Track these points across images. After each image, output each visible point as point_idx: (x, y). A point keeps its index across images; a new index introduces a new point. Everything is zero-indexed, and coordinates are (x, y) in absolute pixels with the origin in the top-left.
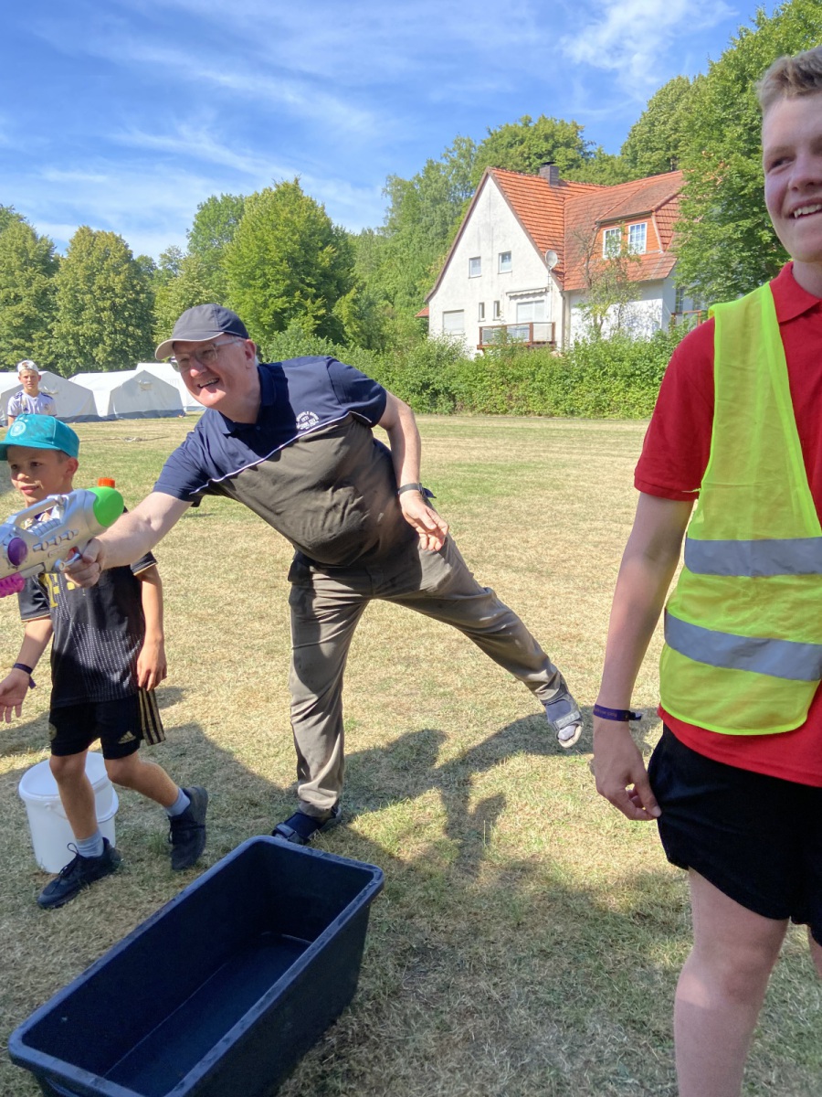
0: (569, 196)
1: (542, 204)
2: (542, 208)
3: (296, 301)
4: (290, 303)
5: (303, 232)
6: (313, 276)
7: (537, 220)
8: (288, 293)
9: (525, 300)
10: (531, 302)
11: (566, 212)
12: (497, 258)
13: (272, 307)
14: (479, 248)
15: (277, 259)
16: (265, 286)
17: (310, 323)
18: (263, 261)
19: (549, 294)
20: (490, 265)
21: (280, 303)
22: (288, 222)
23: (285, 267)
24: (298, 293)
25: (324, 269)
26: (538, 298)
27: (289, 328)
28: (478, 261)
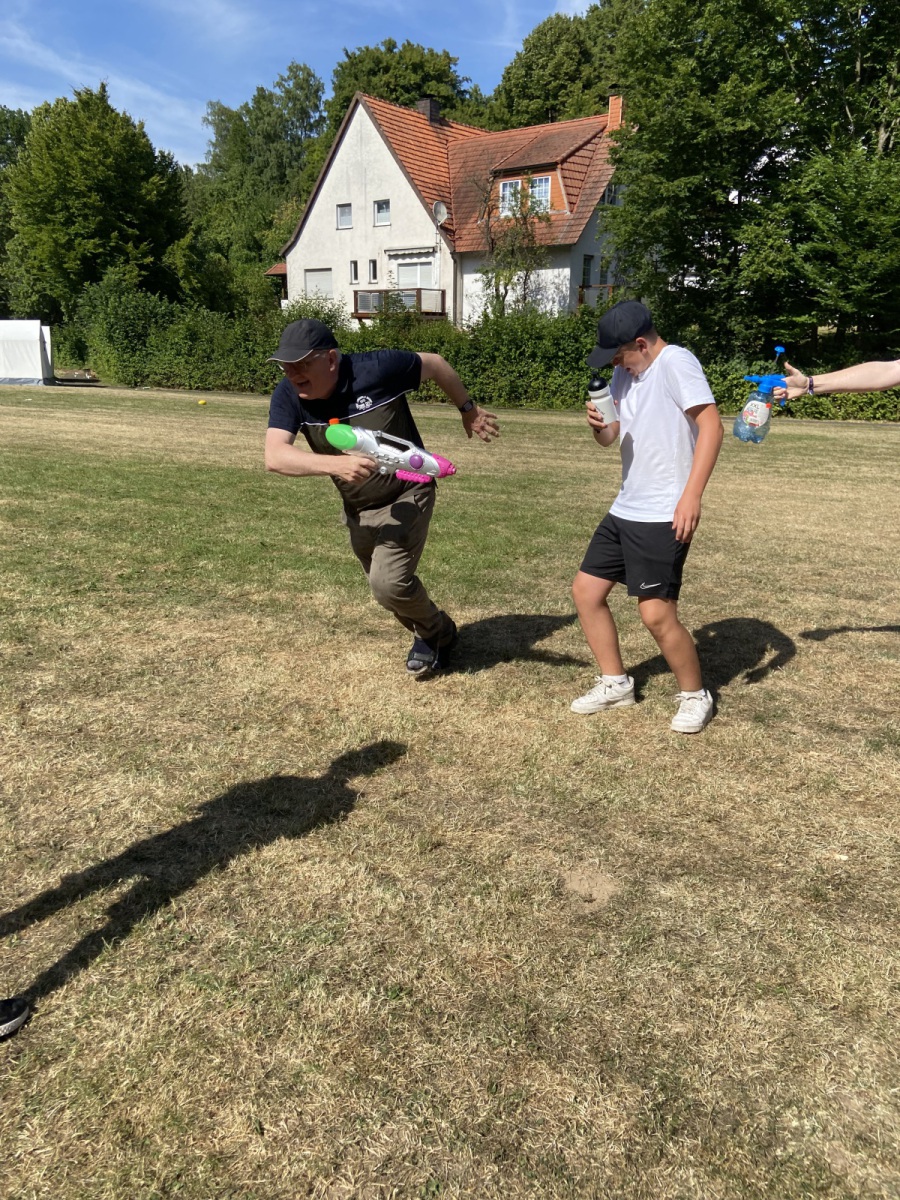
0: (451, 138)
1: (424, 145)
2: (423, 150)
3: (112, 244)
4: (104, 247)
5: (120, 155)
6: (134, 212)
7: (418, 163)
8: (102, 232)
9: (408, 261)
10: (415, 264)
11: (450, 157)
12: (371, 208)
13: (80, 250)
14: (349, 193)
15: (83, 188)
16: (69, 222)
17: (133, 274)
18: (64, 190)
19: (438, 255)
20: (364, 212)
22: (97, 140)
23: (95, 198)
24: (115, 234)
25: (148, 204)
26: (423, 260)
27: (105, 278)
28: (347, 209)
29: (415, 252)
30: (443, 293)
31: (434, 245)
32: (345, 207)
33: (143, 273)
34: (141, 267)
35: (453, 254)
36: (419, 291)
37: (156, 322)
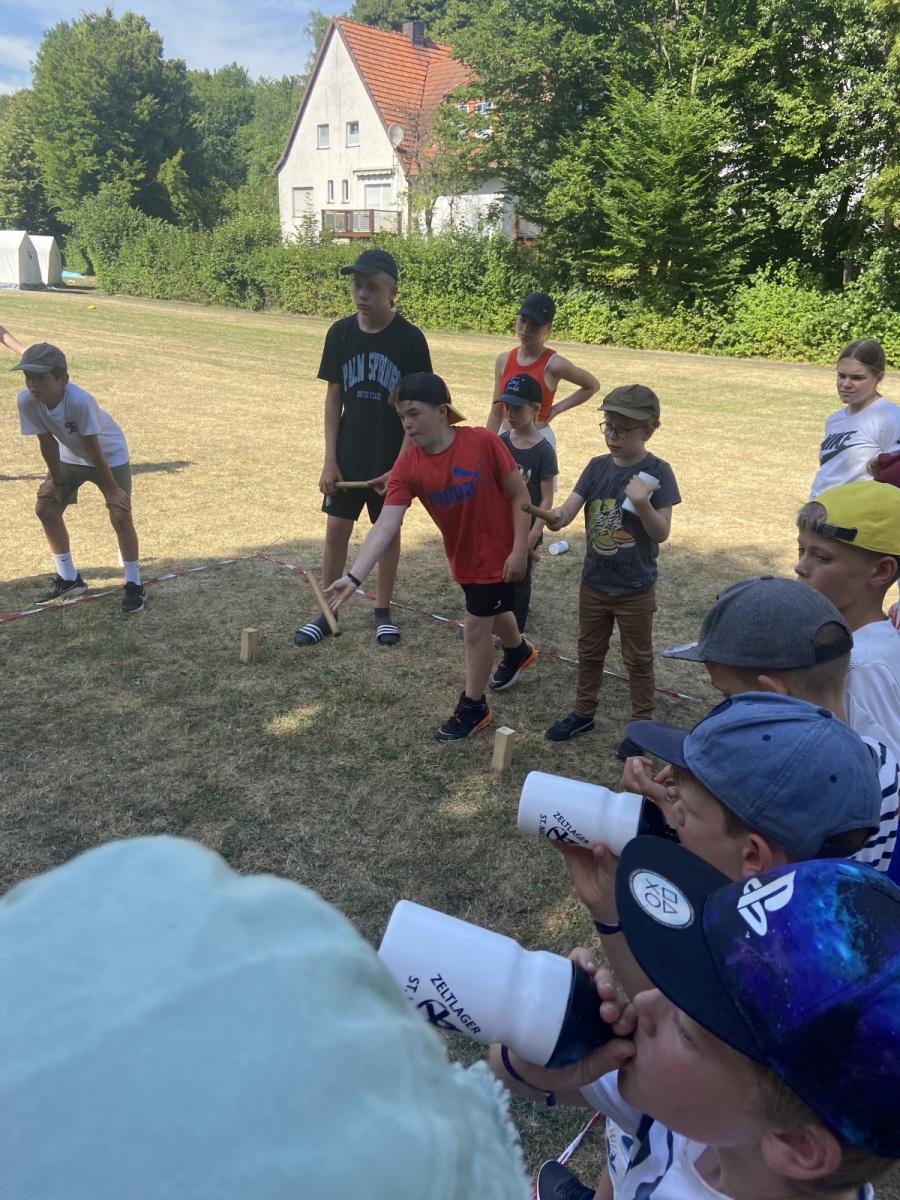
0: (434, 60)
1: (399, 68)
2: (397, 72)
3: (108, 162)
4: (100, 162)
5: (116, 76)
6: (130, 132)
7: (388, 86)
8: (99, 151)
9: (372, 182)
10: (378, 186)
11: (428, 79)
12: (344, 128)
13: (80, 167)
14: (327, 114)
15: (80, 107)
16: (72, 141)
17: (125, 189)
19: (396, 177)
20: (338, 135)
21: (89, 163)
24: (110, 153)
25: (142, 123)
26: (385, 181)
27: (100, 193)
28: (325, 130)
29: (376, 173)
30: (400, 214)
31: (392, 167)
32: (324, 127)
33: (136, 189)
34: (134, 183)
35: (408, 176)
36: (372, 211)
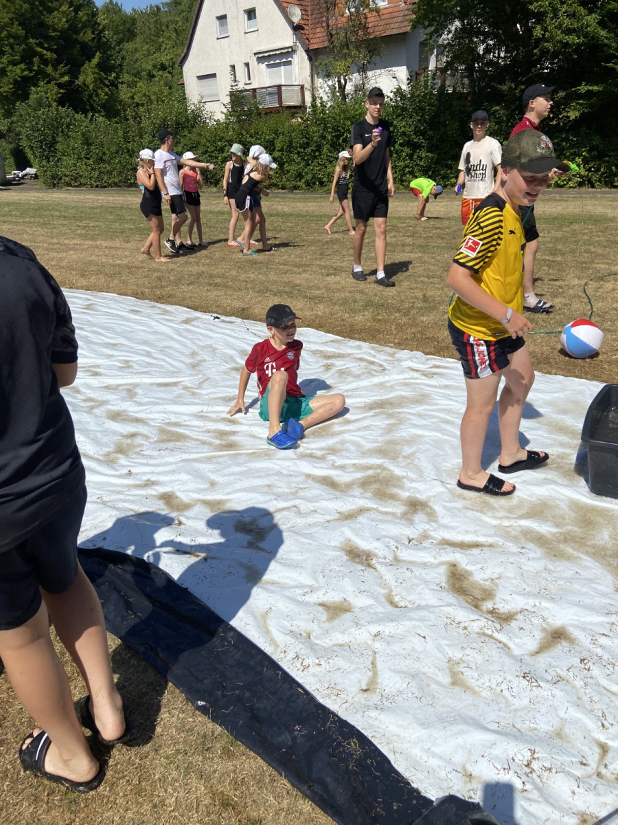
3: (35, 68)
6: (52, 39)
8: (26, 59)
9: (273, 62)
12: (242, 16)
13: (11, 75)
14: (224, 6)
17: (54, 92)
19: (295, 54)
21: (19, 71)
25: (61, 30)
26: (285, 60)
27: (31, 96)
28: (224, 20)
29: (277, 52)
30: (302, 87)
31: (292, 44)
32: (222, 18)
33: (61, 91)
34: (60, 86)
35: (307, 51)
36: (279, 87)
37: (62, 132)
